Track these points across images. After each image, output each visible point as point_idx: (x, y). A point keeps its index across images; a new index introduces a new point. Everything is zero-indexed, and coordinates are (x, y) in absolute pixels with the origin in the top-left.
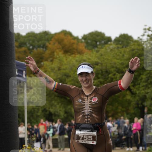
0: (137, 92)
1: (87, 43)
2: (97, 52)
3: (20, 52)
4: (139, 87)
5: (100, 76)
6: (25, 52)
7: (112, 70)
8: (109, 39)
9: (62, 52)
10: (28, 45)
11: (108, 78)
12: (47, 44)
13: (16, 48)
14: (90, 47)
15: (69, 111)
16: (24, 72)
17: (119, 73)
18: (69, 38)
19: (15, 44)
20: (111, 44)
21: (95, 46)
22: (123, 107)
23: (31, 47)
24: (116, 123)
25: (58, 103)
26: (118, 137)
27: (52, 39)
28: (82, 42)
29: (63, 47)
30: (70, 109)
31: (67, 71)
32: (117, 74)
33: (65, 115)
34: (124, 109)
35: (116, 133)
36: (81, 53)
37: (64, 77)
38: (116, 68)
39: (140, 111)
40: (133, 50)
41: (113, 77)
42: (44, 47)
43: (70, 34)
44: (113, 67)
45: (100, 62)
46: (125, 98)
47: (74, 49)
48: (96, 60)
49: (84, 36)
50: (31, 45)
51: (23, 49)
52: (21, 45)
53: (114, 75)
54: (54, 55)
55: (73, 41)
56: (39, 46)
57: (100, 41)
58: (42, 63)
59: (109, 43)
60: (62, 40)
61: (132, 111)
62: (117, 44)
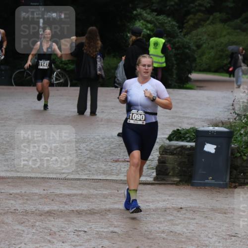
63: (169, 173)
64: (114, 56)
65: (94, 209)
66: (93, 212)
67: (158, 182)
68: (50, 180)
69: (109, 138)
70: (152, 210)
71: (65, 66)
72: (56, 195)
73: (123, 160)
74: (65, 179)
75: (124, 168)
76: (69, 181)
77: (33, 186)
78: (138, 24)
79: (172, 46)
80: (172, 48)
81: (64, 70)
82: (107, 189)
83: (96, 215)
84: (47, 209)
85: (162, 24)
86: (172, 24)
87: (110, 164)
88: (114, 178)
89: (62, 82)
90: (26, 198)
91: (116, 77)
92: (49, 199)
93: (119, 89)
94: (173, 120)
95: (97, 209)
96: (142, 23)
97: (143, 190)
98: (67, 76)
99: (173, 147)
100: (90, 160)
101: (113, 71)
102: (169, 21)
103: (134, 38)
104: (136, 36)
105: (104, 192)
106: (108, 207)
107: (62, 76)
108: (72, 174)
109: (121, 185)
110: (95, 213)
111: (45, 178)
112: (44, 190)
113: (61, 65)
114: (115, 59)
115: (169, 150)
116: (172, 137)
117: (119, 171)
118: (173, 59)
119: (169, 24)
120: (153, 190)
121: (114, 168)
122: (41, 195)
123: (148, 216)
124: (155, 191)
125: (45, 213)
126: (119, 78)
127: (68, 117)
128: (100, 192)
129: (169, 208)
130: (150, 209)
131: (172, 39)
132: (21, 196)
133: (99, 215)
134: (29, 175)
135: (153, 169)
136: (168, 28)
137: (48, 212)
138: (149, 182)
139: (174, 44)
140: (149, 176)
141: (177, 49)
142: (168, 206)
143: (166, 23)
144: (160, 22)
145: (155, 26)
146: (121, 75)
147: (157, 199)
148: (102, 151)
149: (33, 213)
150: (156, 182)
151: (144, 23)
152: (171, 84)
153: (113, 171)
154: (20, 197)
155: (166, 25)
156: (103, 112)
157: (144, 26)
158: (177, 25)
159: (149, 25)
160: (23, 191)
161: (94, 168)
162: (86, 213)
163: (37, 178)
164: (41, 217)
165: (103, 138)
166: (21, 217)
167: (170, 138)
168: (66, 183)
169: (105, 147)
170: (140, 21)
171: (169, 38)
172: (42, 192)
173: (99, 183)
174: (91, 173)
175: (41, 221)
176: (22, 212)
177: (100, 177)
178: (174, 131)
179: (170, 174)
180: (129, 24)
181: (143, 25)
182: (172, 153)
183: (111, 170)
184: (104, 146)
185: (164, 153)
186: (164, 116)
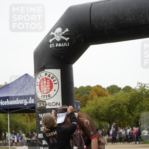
0: (135, 114)
1: (109, 91)
2: (115, 95)
3: (76, 96)
4: (136, 112)
5: (116, 107)
6: (79, 96)
7: (122, 104)
8: (120, 89)
9: (97, 96)
10: (80, 93)
11: (120, 108)
12: (89, 92)
13: (74, 95)
14: (111, 93)
15: (101, 124)
16: (79, 106)
17: (126, 105)
18: (100, 88)
19: (75, 92)
20: (121, 91)
21: (113, 92)
22: (128, 122)
23: (82, 94)
24: (125, 130)
25: (96, 121)
26: (126, 137)
27: (92, 90)
28: (107, 91)
29: (97, 93)
30: (102, 123)
31: (100, 105)
32: (124, 106)
33: (99, 127)
34: (128, 123)
35: (125, 135)
36: (106, 96)
37: (98, 108)
38: (124, 102)
39: (136, 124)
40: (132, 94)
41: (122, 107)
42: (88, 93)
43: (101, 87)
44: (122, 102)
45: (116, 100)
46: (129, 118)
47: (103, 94)
48: (114, 99)
49: (108, 87)
50: (82, 93)
51: (78, 95)
52: (77, 93)
53: (123, 106)
54: (93, 97)
55: (102, 90)
56: (86, 93)
57: (115, 90)
58: (87, 101)
59: (120, 90)
60: (97, 90)
61: (133, 124)
62: (124, 91)
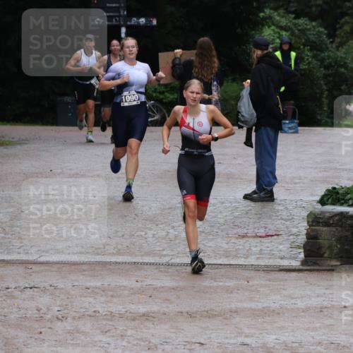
63: (324, 253)
64: (233, 80)
65: (213, 310)
66: (213, 315)
67: (309, 268)
68: (145, 267)
69: (231, 202)
70: (301, 310)
71: (161, 97)
72: (154, 289)
73: (254, 235)
74: (169, 265)
75: (256, 246)
76: (174, 268)
77: (120, 275)
78: (268, 33)
79: (319, 63)
80: (321, 67)
81: (160, 101)
82: (231, 279)
83: (217, 318)
84: (142, 310)
85: (303, 31)
86: (319, 31)
87: (233, 240)
88: (241, 261)
89: (157, 120)
90: (111, 293)
91: (239, 112)
92: (145, 295)
93: (245, 129)
94: (326, 174)
95: (217, 309)
96: (273, 30)
97: (286, 280)
98: (164, 111)
99: (327, 215)
100: (203, 235)
101: (233, 102)
102: (314, 27)
103: (259, 52)
104: (262, 50)
105: (227, 284)
106: (233, 306)
107: (157, 111)
108: (178, 257)
109: (252, 272)
110: (216, 315)
111: (138, 263)
112: (137, 281)
113: (154, 95)
114: (235, 84)
115: (322, 218)
116: (325, 199)
117: (248, 251)
118: (322, 82)
119: (314, 31)
120: (301, 280)
121: (241, 247)
122: (132, 289)
123: (295, 319)
124: (303, 282)
125: (140, 316)
126: (244, 114)
127: (169, 171)
128: (221, 284)
129: (326, 307)
130: (298, 309)
131: (319, 53)
132: (103, 291)
133: (220, 318)
134: (113, 259)
135: (299, 247)
136: (312, 38)
137: (144, 315)
138: (294, 268)
139: (322, 61)
140: (295, 258)
141: (327, 68)
142: (325, 304)
143: (309, 30)
144: (299, 28)
145: (293, 34)
146: (247, 109)
147: (309, 293)
148: (222, 221)
149: (121, 316)
150: (305, 268)
151: (276, 30)
152: (320, 120)
153: (240, 252)
154: (102, 293)
155: (308, 32)
156: (220, 163)
157: (277, 35)
158: (326, 32)
159: (284, 33)
160: (106, 284)
161: (210, 247)
162: (202, 316)
163: (126, 263)
164: (133, 323)
165: (223, 203)
166: (104, 322)
167: (323, 202)
168: (169, 270)
169: (226, 216)
170: (269, 27)
171: (315, 52)
172: (135, 285)
173: (218, 270)
174: (206, 254)
175: (135, 328)
176: (105, 315)
177: (220, 262)
178: (328, 190)
179: (326, 255)
180: (253, 32)
181: (275, 32)
182: (327, 224)
183: (236, 250)
184: (225, 214)
185: (314, 224)
186: (311, 168)
